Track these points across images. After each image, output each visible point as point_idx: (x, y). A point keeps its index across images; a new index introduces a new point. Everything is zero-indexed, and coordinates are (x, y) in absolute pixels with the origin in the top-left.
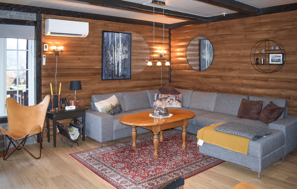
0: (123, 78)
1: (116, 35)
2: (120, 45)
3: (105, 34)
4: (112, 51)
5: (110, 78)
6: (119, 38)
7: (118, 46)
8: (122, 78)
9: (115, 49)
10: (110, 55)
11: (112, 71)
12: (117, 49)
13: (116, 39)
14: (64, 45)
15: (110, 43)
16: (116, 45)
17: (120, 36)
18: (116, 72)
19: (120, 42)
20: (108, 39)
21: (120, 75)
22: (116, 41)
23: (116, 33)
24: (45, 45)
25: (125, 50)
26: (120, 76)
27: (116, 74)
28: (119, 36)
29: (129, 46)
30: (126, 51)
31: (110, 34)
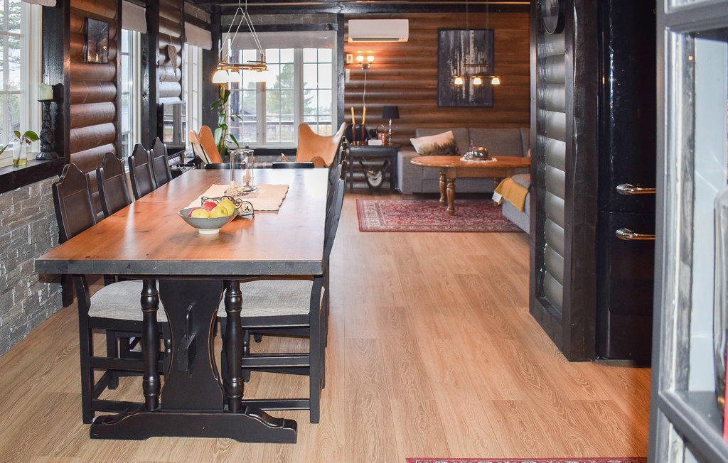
0: (477, 105)
1: (463, 34)
2: (472, 50)
3: (443, 34)
4: (455, 62)
5: (452, 104)
6: (469, 38)
7: (467, 51)
8: (475, 104)
9: (461, 57)
10: (452, 68)
11: (457, 93)
12: (465, 56)
13: (462, 41)
14: (376, 55)
15: (451, 47)
16: (463, 50)
17: (472, 36)
18: (464, 95)
19: (472, 46)
20: (449, 42)
21: (470, 99)
22: (462, 44)
23: (462, 32)
24: (348, 55)
25: (482, 57)
26: (472, 102)
27: (464, 97)
28: (469, 35)
29: (489, 50)
30: (483, 59)
31: (452, 34)
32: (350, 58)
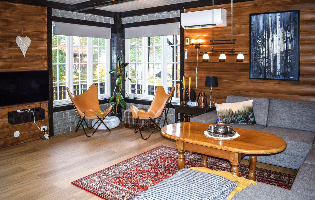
0: (283, 78)
1: (271, 17)
2: (279, 30)
3: (254, 18)
4: (264, 40)
5: (262, 76)
6: (276, 20)
7: (275, 31)
8: (281, 78)
9: (269, 37)
10: (261, 46)
11: (265, 68)
12: (273, 36)
13: (270, 23)
14: (205, 38)
15: (261, 29)
16: (270, 31)
17: (279, 17)
18: (272, 69)
19: (279, 26)
20: (258, 24)
21: (277, 73)
22: (270, 25)
23: (270, 15)
24: (186, 39)
25: (288, 36)
26: (279, 75)
27: (272, 71)
28: (276, 17)
29: (295, 30)
30: (289, 38)
31: (261, 18)
32: (187, 40)
